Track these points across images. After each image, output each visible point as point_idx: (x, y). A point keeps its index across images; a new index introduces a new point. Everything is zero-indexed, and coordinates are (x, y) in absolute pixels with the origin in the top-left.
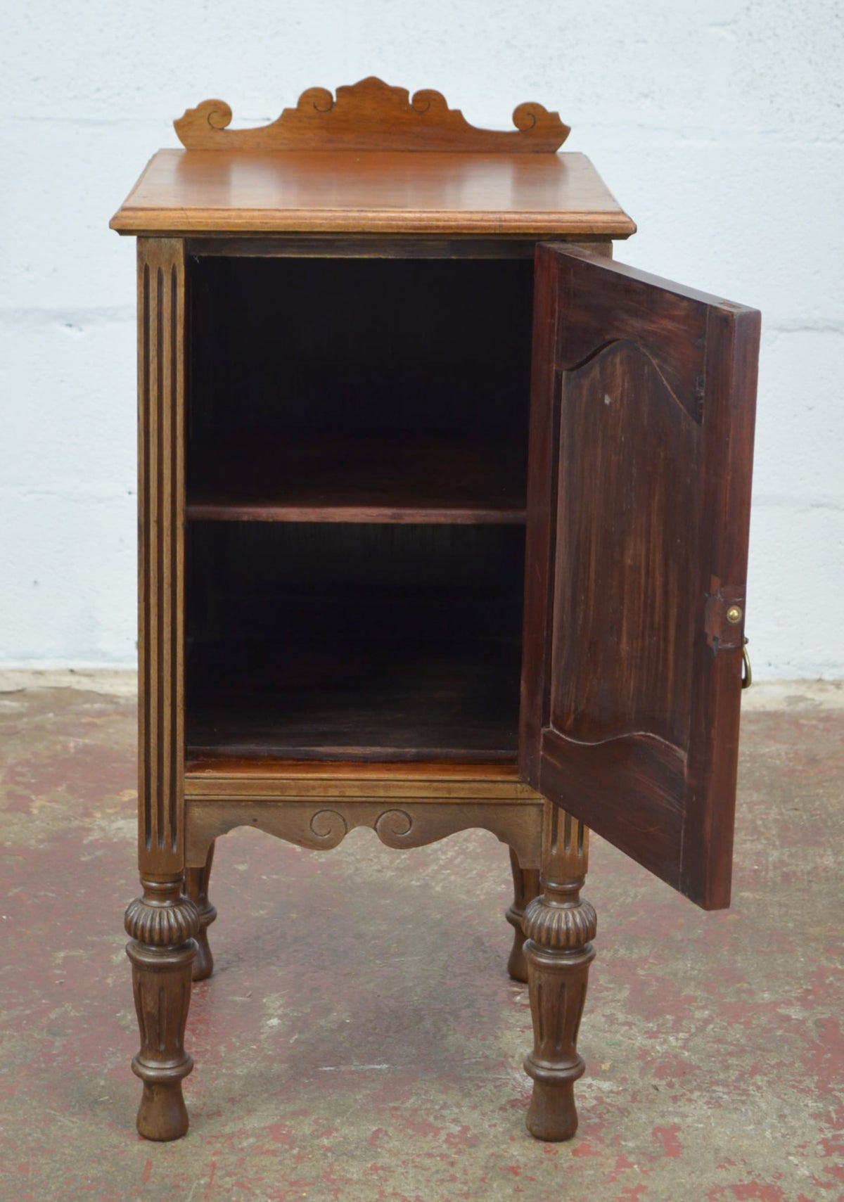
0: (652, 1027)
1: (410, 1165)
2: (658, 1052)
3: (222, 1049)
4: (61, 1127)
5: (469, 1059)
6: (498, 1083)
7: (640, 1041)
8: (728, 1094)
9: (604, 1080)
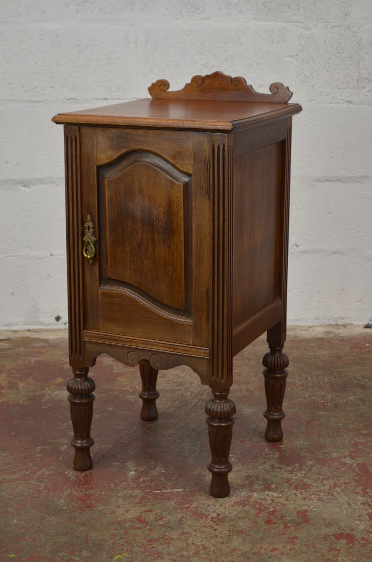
0: (290, 469)
1: (198, 531)
2: (294, 479)
3: (112, 485)
4: (48, 521)
7: (286, 475)
8: (326, 496)
9: (274, 492)
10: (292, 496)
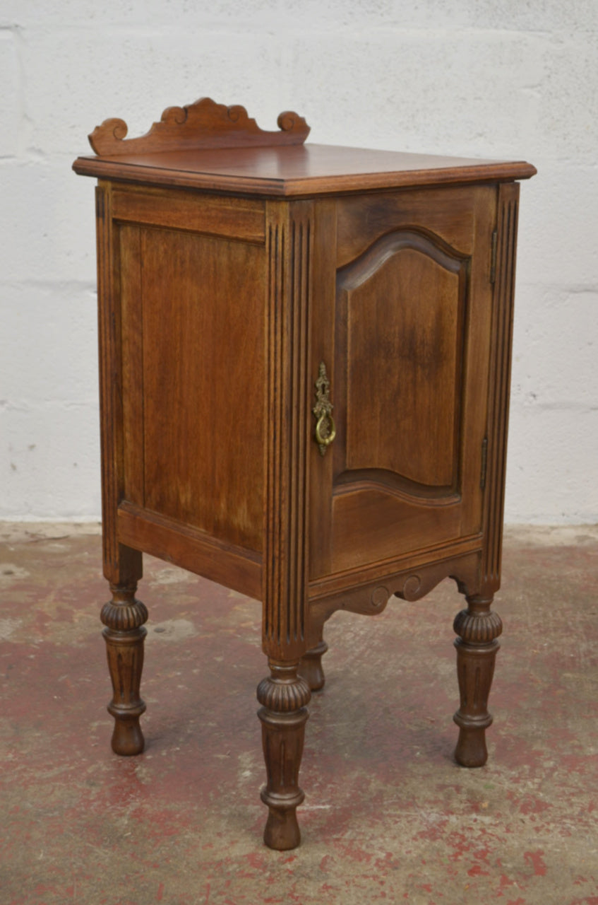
0: (515, 774)
1: (351, 884)
2: (521, 793)
3: (211, 795)
4: (97, 857)
5: (387, 800)
6: (410, 819)
7: (507, 785)
8: (574, 825)
9: (485, 815)
10: (517, 823)
